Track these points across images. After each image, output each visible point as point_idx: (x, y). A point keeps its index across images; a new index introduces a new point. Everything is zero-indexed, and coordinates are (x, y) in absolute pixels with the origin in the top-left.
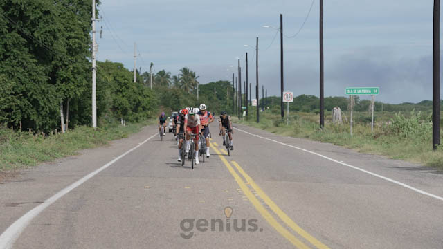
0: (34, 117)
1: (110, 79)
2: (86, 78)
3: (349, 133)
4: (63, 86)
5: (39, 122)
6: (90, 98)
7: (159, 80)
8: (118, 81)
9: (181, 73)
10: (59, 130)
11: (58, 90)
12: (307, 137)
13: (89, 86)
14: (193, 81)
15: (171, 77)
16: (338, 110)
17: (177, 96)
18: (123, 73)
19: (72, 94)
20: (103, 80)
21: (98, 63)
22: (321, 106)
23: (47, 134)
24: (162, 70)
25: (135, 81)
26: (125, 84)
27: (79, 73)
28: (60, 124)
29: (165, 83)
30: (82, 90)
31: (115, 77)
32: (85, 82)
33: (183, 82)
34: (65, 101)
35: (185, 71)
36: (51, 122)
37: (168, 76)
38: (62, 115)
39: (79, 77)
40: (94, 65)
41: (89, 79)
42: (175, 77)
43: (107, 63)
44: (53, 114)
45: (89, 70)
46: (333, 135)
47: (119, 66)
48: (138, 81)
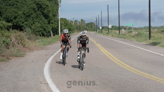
0: (44, 33)
1: (63, 23)
2: (57, 22)
3: (127, 36)
4: (52, 25)
5: (46, 34)
6: (59, 28)
7: (75, 23)
8: (65, 23)
9: (81, 20)
10: (51, 36)
11: (50, 26)
12: (116, 37)
13: (58, 25)
14: (84, 22)
15: (78, 21)
16: (123, 30)
17: (80, 27)
18: (66, 21)
19: (54, 27)
20: (62, 23)
21: (60, 18)
22: (119, 28)
23: (48, 37)
24: (76, 20)
25: (69, 23)
26: (67, 24)
27: (55, 21)
28: (51, 34)
29: (77, 23)
30: (56, 26)
31: (64, 22)
32: (57, 24)
33: (81, 23)
34: (52, 28)
35: (82, 20)
36: (49, 34)
37: (77, 21)
38: (51, 32)
39: (55, 22)
40: (59, 19)
41: (58, 23)
42: (79, 22)
43: (62, 18)
44: (49, 32)
45: (58, 21)
46: (122, 36)
47: (65, 19)
48: (70, 23)
